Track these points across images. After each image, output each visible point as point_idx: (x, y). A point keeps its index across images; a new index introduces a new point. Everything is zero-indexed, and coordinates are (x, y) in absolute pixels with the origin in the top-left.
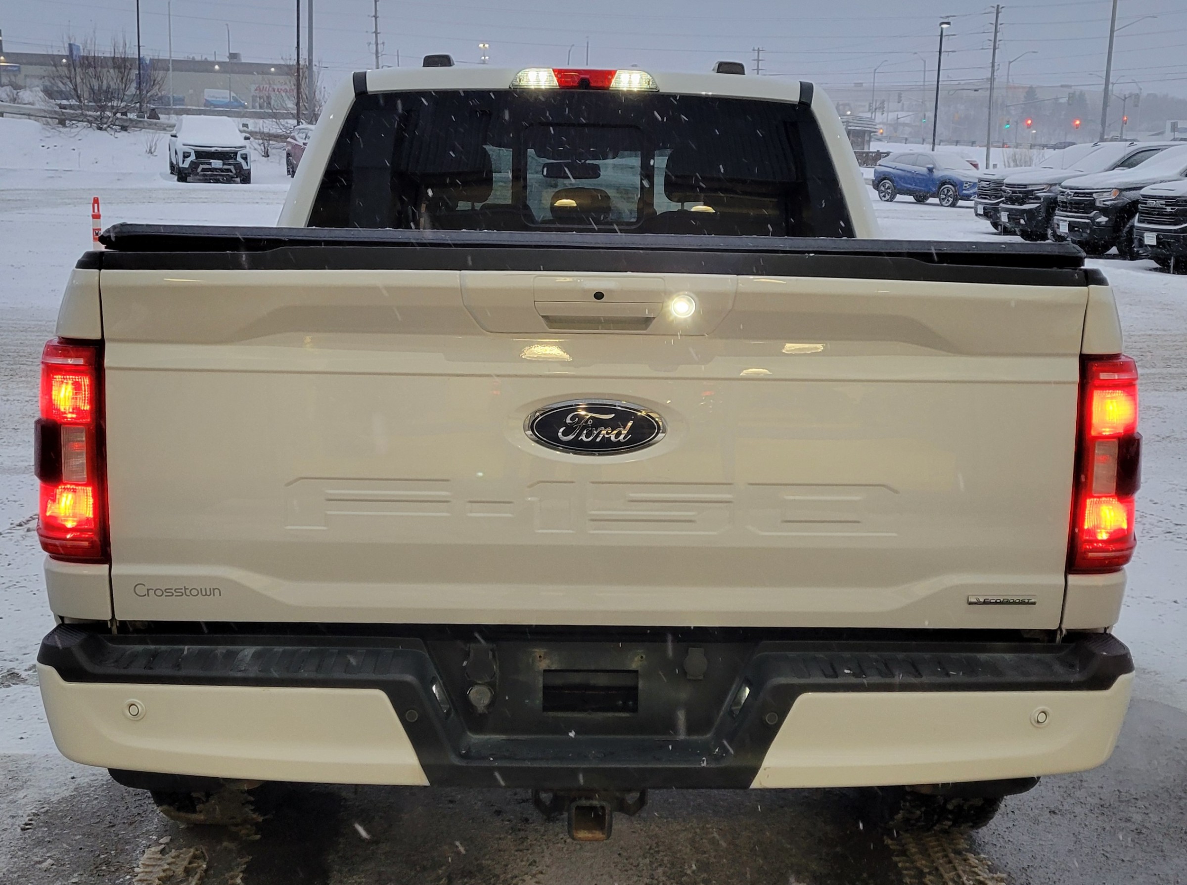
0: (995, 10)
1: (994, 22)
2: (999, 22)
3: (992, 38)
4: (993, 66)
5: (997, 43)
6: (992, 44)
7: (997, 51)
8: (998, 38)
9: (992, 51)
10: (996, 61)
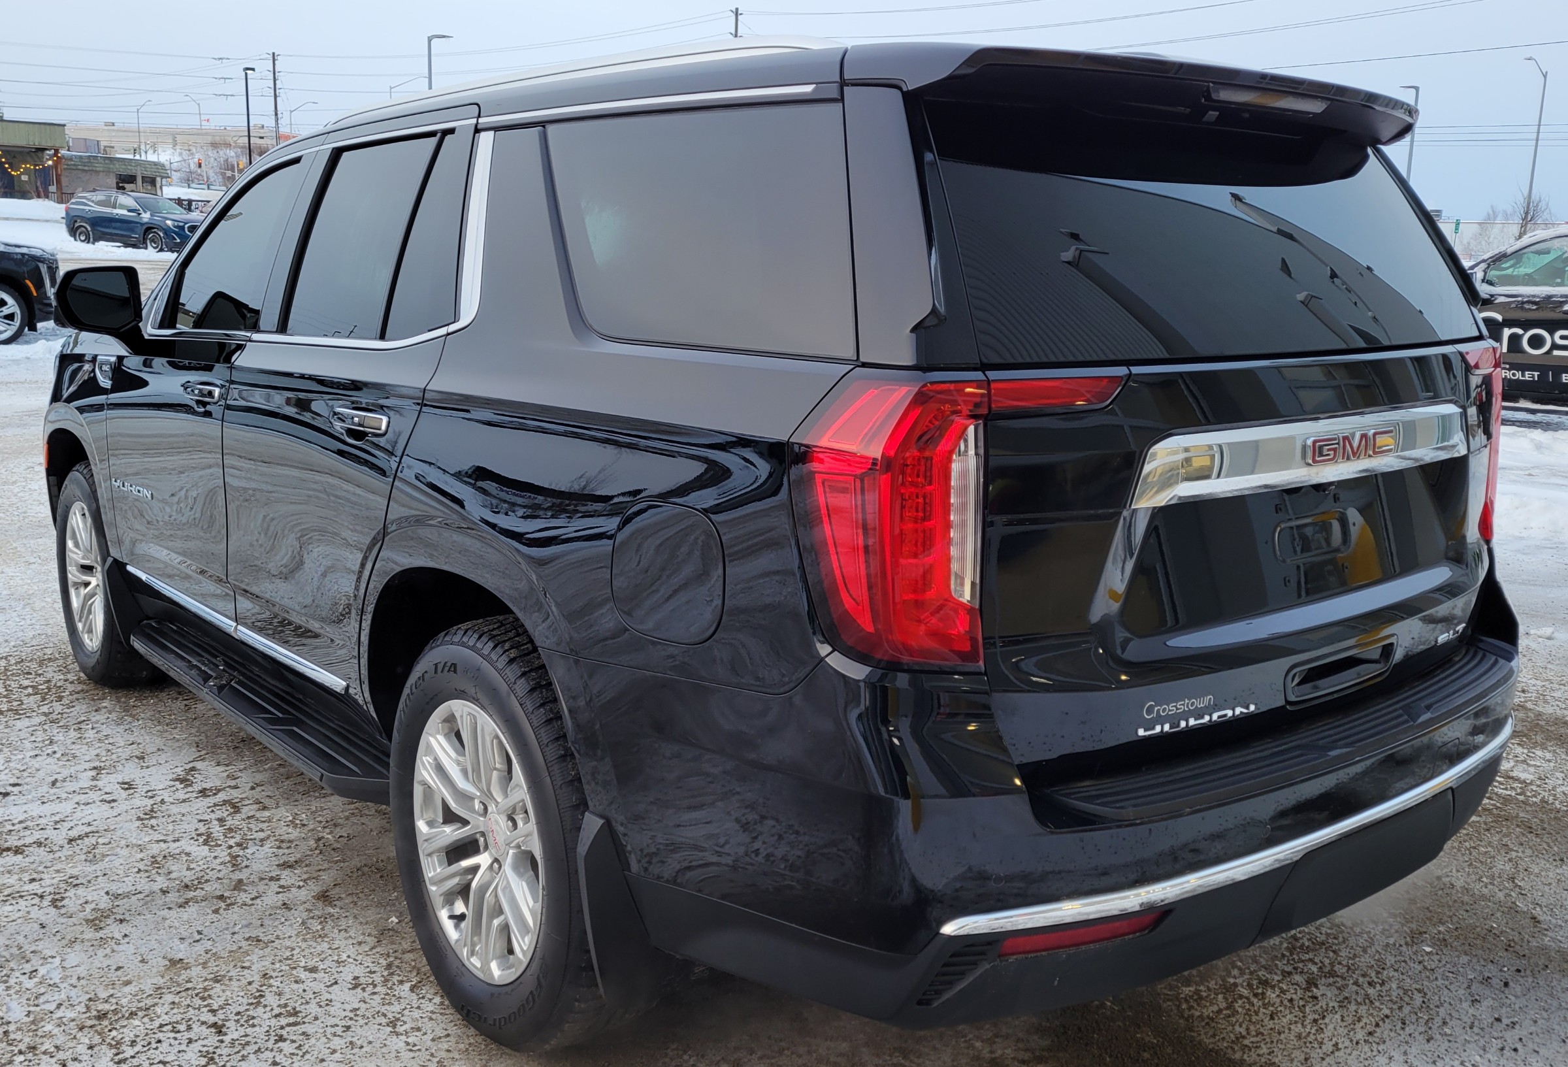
0: (271, 57)
1: (272, 69)
2: (277, 70)
3: (272, 86)
4: (276, 114)
5: (278, 91)
6: (273, 92)
7: (278, 99)
8: (277, 86)
9: (273, 99)
10: (278, 108)
